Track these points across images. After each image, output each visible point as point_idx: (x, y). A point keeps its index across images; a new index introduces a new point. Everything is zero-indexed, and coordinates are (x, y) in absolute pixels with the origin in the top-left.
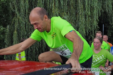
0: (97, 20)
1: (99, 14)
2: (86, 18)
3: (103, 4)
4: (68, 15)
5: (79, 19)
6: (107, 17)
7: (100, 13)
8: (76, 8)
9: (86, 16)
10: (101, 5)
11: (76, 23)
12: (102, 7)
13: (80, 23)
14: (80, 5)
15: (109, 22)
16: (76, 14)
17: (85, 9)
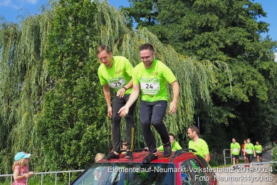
3: (197, 89)
6: (202, 105)
7: (194, 102)
12: (196, 92)
15: (207, 113)
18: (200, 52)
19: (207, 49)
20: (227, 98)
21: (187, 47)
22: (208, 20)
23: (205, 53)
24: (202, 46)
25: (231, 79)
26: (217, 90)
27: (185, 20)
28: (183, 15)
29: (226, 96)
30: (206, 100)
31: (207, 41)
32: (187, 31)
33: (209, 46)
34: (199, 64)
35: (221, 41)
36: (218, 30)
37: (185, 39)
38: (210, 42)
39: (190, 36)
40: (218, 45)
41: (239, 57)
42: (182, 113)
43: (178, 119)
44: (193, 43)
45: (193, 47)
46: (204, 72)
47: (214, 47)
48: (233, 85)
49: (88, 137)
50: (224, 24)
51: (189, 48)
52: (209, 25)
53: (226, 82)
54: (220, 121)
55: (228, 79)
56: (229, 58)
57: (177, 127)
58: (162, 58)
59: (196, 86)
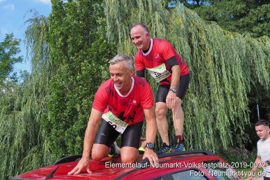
0: (245, 100)
1: (247, 89)
2: (225, 98)
3: (252, 71)
4: (196, 96)
5: (215, 101)
8: (208, 84)
9: (225, 94)
10: (249, 73)
11: (211, 107)
12: (252, 76)
13: (218, 107)
14: (213, 79)
16: (210, 94)
17: (222, 85)
18: (255, 29)
19: (265, 24)
21: (241, 24)
23: (263, 30)
24: (259, 21)
31: (265, 15)
34: (255, 41)
39: (243, 12)
42: (232, 100)
43: (227, 108)
44: (247, 19)
45: (247, 25)
46: (260, 50)
51: (244, 27)
57: (226, 117)
58: (204, 37)
59: (251, 67)
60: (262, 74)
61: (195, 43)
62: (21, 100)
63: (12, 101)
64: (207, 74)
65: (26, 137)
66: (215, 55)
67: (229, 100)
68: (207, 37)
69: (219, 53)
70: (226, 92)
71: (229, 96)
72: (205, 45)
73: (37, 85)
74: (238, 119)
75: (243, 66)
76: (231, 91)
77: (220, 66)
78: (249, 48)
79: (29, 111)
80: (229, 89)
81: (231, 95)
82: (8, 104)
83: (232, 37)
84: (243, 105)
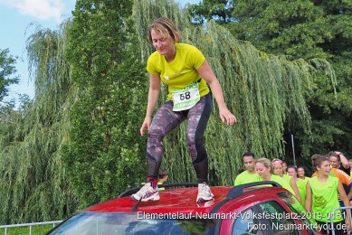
0: (281, 129)
1: (282, 117)
2: (260, 127)
3: (287, 98)
5: (249, 131)
6: (297, 119)
7: (284, 115)
8: (242, 111)
9: (260, 123)
10: (285, 100)
11: (245, 137)
12: (287, 103)
13: (253, 138)
14: (248, 106)
15: (302, 129)
16: (244, 122)
17: (258, 112)
18: (289, 50)
19: (300, 46)
20: (331, 108)
21: (273, 45)
22: (299, 8)
23: (298, 52)
24: (294, 42)
25: (335, 83)
26: (316, 99)
27: (269, 12)
28: (265, 6)
29: (329, 106)
30: (302, 113)
31: (299, 36)
32: (273, 25)
33: (302, 41)
34: (291, 65)
35: (319, 34)
36: (314, 21)
37: (270, 36)
38: (303, 37)
39: (276, 31)
40: (314, 40)
41: (345, 53)
42: (267, 130)
43: (262, 138)
44: (279, 40)
45: (281, 45)
46: (296, 74)
47: (310, 42)
48: (338, 91)
49: (126, 166)
50: (322, 11)
51: (276, 47)
52: (301, 15)
53: (329, 87)
54: (322, 140)
55: (331, 84)
56: (331, 56)
57: (261, 148)
58: (238, 58)
59: (286, 93)
60: (297, 101)
61: (229, 64)
62: (22, 128)
63: (11, 129)
64: (241, 100)
65: (32, 172)
66: (250, 79)
67: (264, 129)
68: (242, 58)
69: (254, 77)
70: (261, 120)
71: (264, 125)
72: (239, 67)
73: (41, 111)
74: (272, 150)
75: (279, 92)
76: (267, 119)
77: (255, 91)
78: (285, 72)
79: (34, 142)
80: (265, 117)
81: (267, 124)
82: (6, 134)
83: (268, 60)
84: (279, 135)
